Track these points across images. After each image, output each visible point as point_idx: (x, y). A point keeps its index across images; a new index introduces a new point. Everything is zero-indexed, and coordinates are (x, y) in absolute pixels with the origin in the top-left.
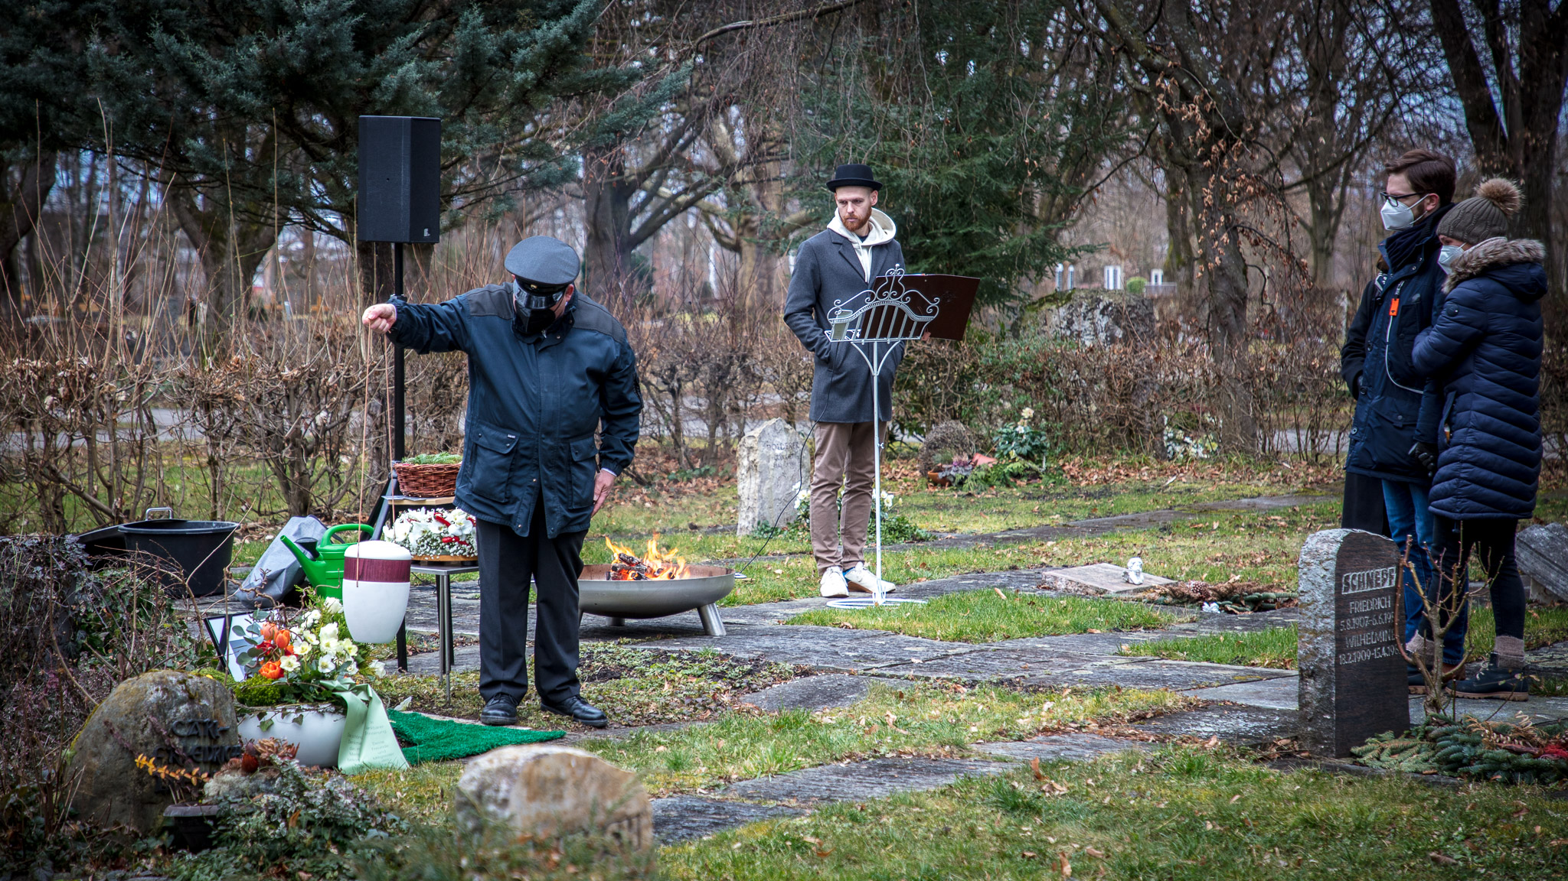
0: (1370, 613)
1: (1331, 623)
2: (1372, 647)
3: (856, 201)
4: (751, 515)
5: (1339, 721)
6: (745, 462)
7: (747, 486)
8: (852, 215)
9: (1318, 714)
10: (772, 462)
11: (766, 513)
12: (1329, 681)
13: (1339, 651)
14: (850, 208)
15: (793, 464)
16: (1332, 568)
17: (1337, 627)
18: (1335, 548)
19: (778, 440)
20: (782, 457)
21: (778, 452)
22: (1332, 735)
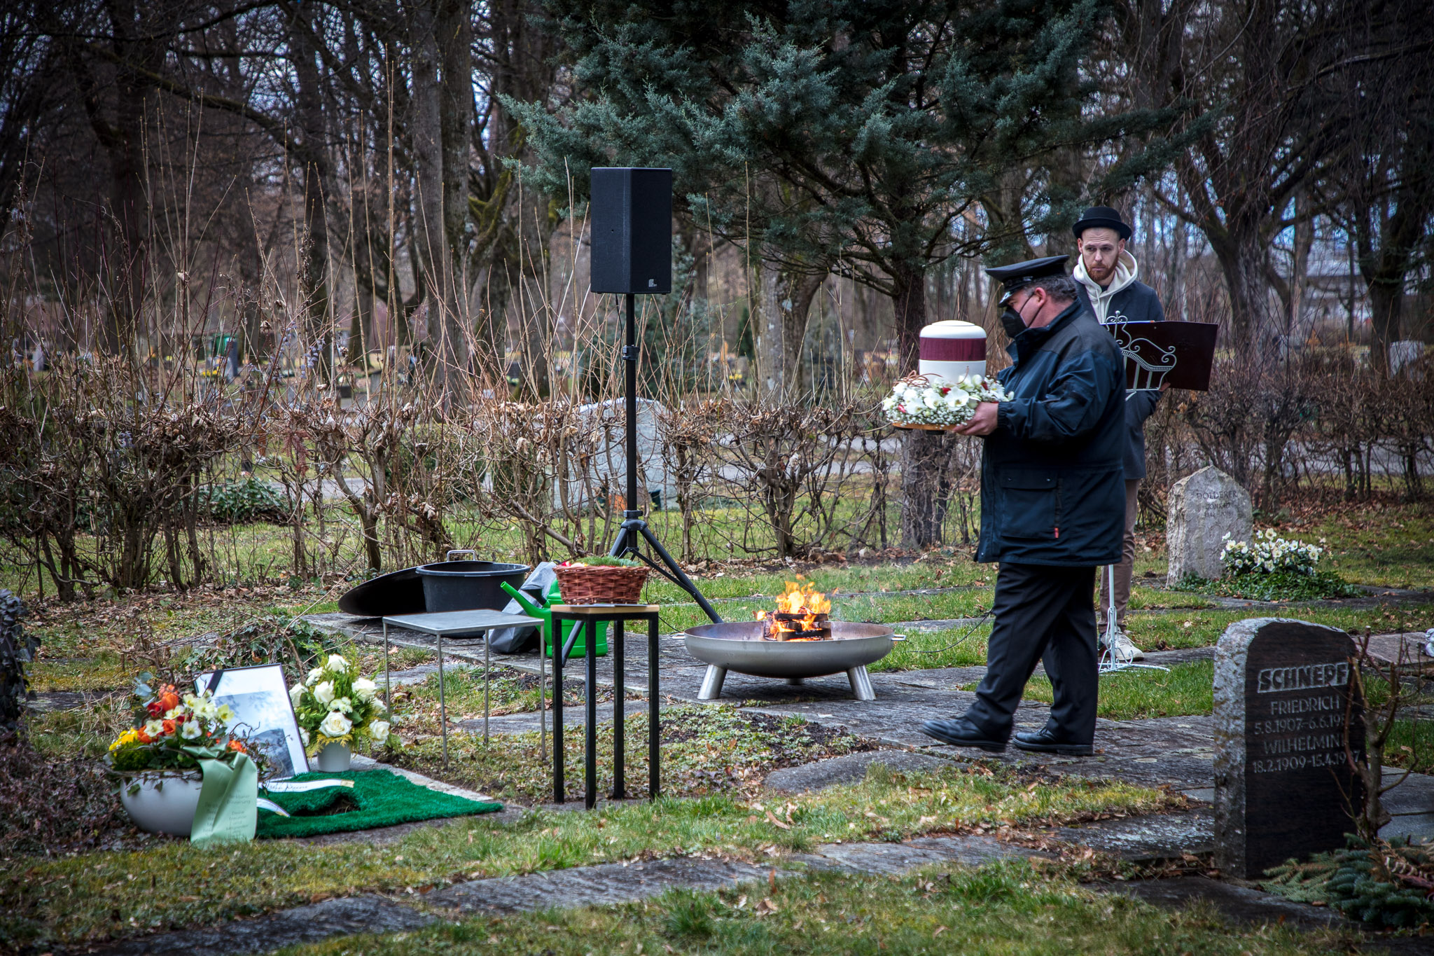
0: (1306, 716)
1: (1240, 725)
2: (1308, 754)
3: (1105, 249)
4: (1178, 566)
5: (1249, 836)
6: (1173, 511)
7: (1176, 536)
8: (1100, 263)
9: (1230, 828)
10: (1202, 512)
11: (1196, 564)
12: (1240, 790)
13: (1250, 759)
14: (1098, 256)
15: (1230, 513)
16: (1243, 663)
17: (1249, 731)
18: (1248, 639)
19: (1212, 488)
20: (1215, 506)
21: (1210, 501)
22: (1242, 853)
